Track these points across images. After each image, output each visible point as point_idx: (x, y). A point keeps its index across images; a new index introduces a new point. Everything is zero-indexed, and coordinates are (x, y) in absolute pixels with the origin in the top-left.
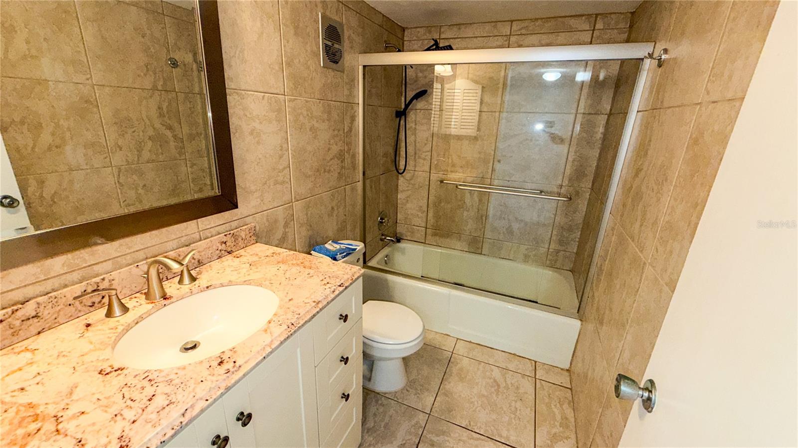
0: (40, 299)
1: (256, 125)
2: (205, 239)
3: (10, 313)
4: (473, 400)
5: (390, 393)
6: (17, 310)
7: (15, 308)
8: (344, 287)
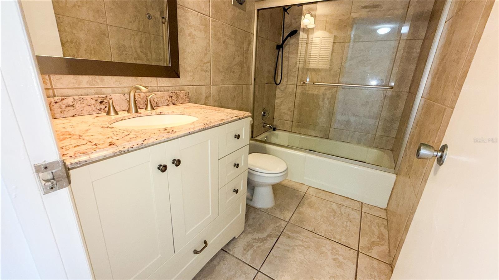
0: (75, 97)
1: (192, 30)
2: (161, 92)
3: (61, 99)
4: (318, 218)
5: (264, 209)
6: (64, 99)
7: (63, 98)
8: (239, 118)
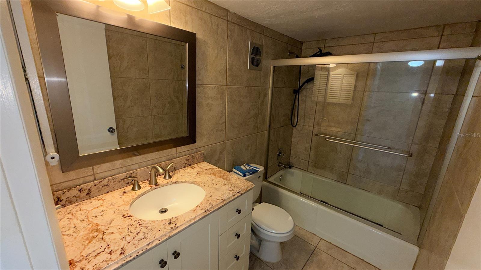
0: (109, 178)
1: (210, 101)
2: (179, 157)
3: (99, 182)
6: (101, 181)
7: (101, 180)
8: (241, 194)
